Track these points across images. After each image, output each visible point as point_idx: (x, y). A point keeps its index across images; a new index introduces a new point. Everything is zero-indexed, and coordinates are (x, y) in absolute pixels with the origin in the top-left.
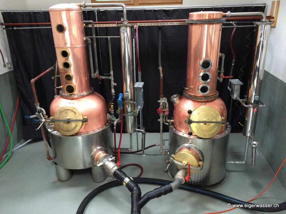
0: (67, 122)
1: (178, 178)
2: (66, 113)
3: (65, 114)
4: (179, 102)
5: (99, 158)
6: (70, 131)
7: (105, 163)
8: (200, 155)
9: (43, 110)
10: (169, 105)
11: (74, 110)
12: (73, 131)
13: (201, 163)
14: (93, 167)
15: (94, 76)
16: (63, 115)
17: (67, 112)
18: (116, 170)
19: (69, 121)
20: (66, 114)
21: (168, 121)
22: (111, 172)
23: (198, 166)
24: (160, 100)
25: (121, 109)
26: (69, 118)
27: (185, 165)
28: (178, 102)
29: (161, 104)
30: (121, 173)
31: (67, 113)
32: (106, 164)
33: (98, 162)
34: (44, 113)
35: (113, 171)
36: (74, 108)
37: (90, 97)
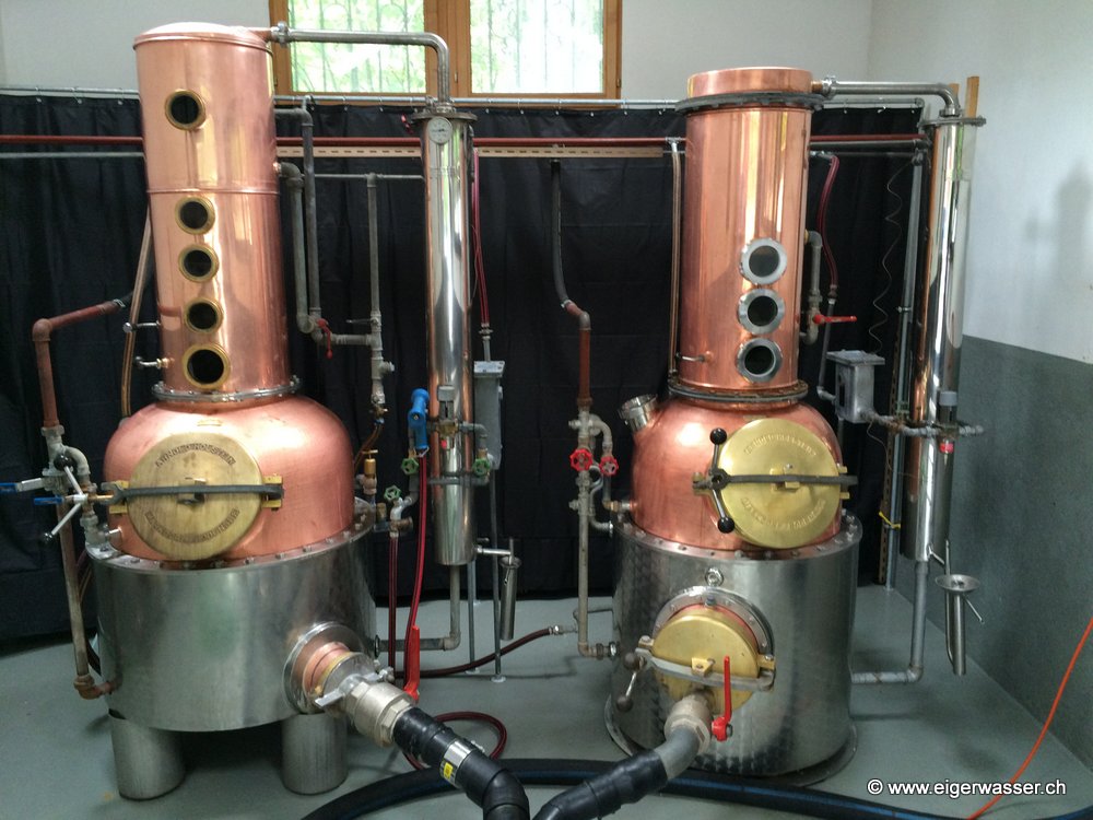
0: (191, 497)
1: (679, 728)
2: (186, 460)
3: (183, 462)
4: (656, 423)
5: (323, 673)
6: (204, 538)
7: (352, 690)
8: (758, 630)
9: (78, 454)
10: (613, 440)
11: (224, 448)
12: (219, 537)
13: (766, 660)
14: (292, 717)
15: (308, 325)
16: (172, 468)
17: (193, 456)
18: (405, 714)
19: (199, 496)
20: (190, 464)
21: (612, 506)
22: (383, 727)
23: (755, 672)
24: (577, 418)
25: (422, 456)
26: (203, 480)
27: (703, 670)
28: (651, 425)
29: (583, 435)
30: (427, 724)
31: (191, 462)
32: (357, 694)
33: (318, 689)
34: (83, 469)
35: (390, 722)
36: (226, 440)
37: (286, 407)
